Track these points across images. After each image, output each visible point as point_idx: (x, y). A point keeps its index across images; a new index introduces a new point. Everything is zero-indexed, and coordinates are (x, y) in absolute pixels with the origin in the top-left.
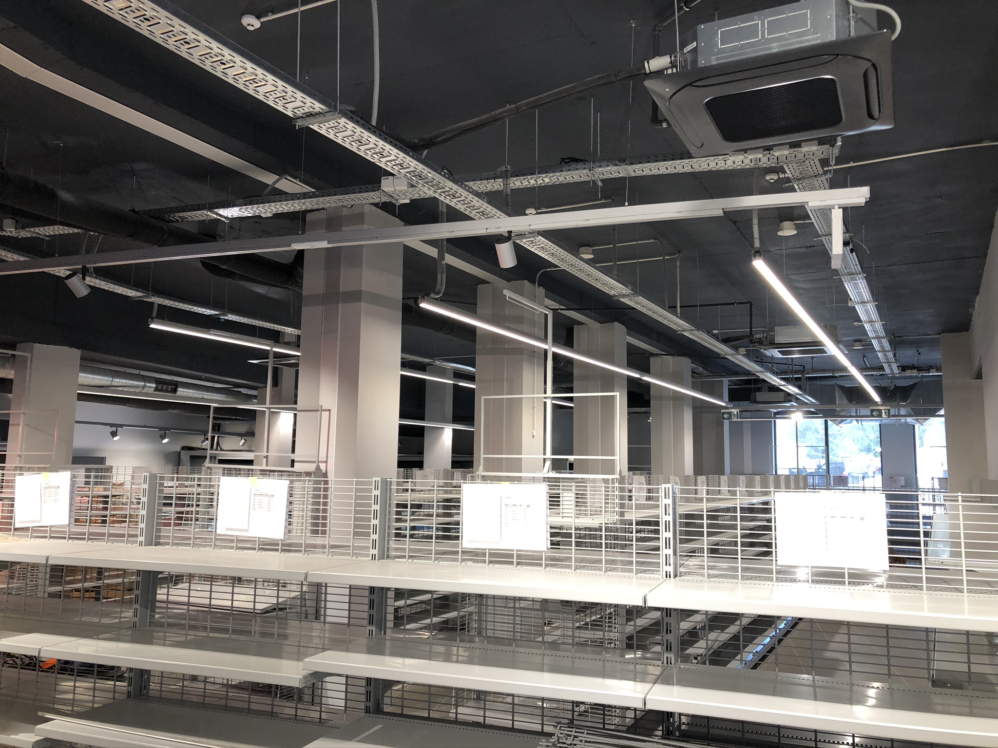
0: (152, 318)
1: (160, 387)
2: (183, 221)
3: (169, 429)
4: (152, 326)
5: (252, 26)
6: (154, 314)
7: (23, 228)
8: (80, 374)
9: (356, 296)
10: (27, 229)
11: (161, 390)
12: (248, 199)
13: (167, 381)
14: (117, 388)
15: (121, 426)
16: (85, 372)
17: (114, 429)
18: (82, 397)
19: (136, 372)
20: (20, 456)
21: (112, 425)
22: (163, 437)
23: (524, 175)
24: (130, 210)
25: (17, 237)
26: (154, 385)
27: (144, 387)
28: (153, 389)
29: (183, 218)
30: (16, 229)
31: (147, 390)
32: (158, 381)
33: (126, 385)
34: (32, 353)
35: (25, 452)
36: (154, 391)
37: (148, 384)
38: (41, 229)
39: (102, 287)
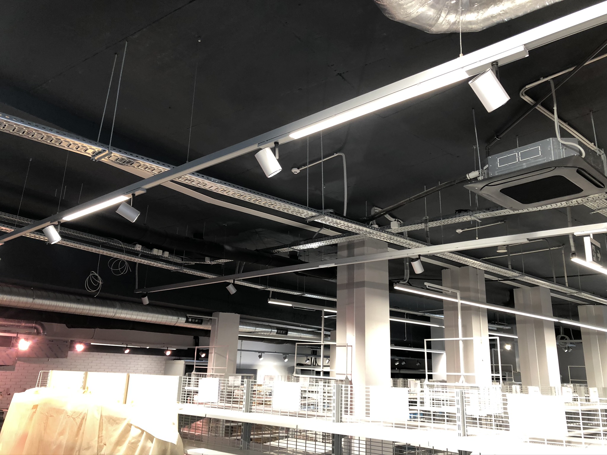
0: (269, 298)
1: (279, 331)
2: (279, 253)
3: (288, 354)
4: (270, 302)
5: (296, 172)
6: (270, 297)
7: (213, 261)
8: (239, 326)
9: (362, 284)
10: (215, 261)
11: (280, 333)
12: (306, 241)
13: (283, 328)
14: (258, 333)
15: (264, 352)
16: (243, 325)
17: (260, 354)
18: (241, 338)
19: (267, 324)
20: (213, 369)
21: (259, 352)
22: (285, 358)
23: (436, 220)
24: (255, 250)
25: (211, 264)
26: (276, 331)
27: (271, 332)
28: (276, 333)
29: (279, 252)
30: (210, 261)
31: (272, 334)
32: (278, 329)
33: (262, 331)
34: (218, 317)
35: (215, 367)
36: (276, 334)
37: (273, 330)
38: (220, 260)
39: (246, 285)
